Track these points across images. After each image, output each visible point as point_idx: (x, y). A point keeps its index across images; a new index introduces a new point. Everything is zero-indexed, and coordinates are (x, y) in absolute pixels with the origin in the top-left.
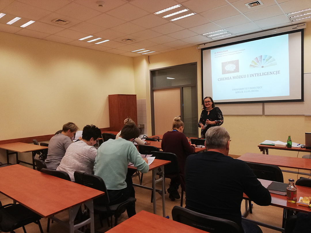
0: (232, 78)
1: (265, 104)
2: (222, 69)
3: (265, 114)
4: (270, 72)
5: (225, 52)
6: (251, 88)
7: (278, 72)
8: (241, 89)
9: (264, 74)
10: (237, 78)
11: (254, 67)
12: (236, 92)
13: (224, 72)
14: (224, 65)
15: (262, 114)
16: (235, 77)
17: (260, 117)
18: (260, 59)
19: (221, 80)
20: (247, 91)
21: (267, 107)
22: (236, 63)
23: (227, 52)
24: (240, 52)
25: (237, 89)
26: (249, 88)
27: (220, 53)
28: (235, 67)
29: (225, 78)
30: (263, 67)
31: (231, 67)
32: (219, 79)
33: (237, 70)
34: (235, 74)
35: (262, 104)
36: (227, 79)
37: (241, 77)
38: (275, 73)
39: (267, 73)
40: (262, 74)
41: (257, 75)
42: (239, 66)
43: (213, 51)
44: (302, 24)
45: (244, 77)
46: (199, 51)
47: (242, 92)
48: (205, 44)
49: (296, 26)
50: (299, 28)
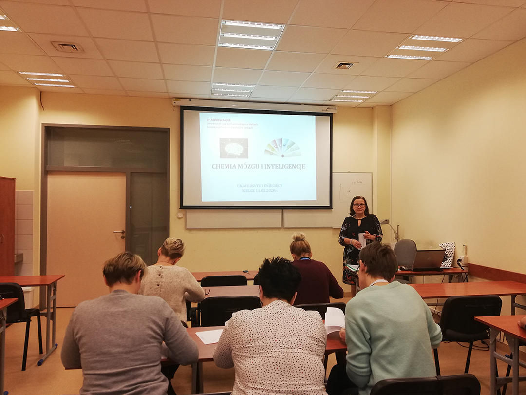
0: (237, 166)
1: (285, 210)
2: (220, 149)
3: (286, 226)
4: (293, 165)
5: (225, 122)
6: (266, 186)
7: (302, 167)
8: (251, 186)
9: (284, 167)
10: (245, 167)
11: (271, 154)
12: (243, 191)
13: (224, 155)
14: (223, 142)
15: (279, 225)
16: (242, 165)
17: (277, 231)
18: (278, 143)
19: (218, 167)
20: (260, 190)
21: (288, 215)
22: (244, 143)
23: (228, 122)
24: (250, 126)
25: (245, 186)
26: (263, 186)
27: (216, 122)
28: (242, 149)
29: (226, 165)
30: (283, 156)
31: (234, 149)
32: (215, 166)
33: (245, 155)
34: (242, 161)
35: (280, 211)
36: (228, 166)
37: (250, 167)
38: (299, 166)
39: (288, 166)
40: (281, 166)
41: (274, 167)
42: (248, 148)
43: (203, 115)
44: (333, 107)
45: (257, 167)
46: (174, 108)
47: (253, 190)
48: (190, 99)
49: (326, 108)
50: (329, 111)
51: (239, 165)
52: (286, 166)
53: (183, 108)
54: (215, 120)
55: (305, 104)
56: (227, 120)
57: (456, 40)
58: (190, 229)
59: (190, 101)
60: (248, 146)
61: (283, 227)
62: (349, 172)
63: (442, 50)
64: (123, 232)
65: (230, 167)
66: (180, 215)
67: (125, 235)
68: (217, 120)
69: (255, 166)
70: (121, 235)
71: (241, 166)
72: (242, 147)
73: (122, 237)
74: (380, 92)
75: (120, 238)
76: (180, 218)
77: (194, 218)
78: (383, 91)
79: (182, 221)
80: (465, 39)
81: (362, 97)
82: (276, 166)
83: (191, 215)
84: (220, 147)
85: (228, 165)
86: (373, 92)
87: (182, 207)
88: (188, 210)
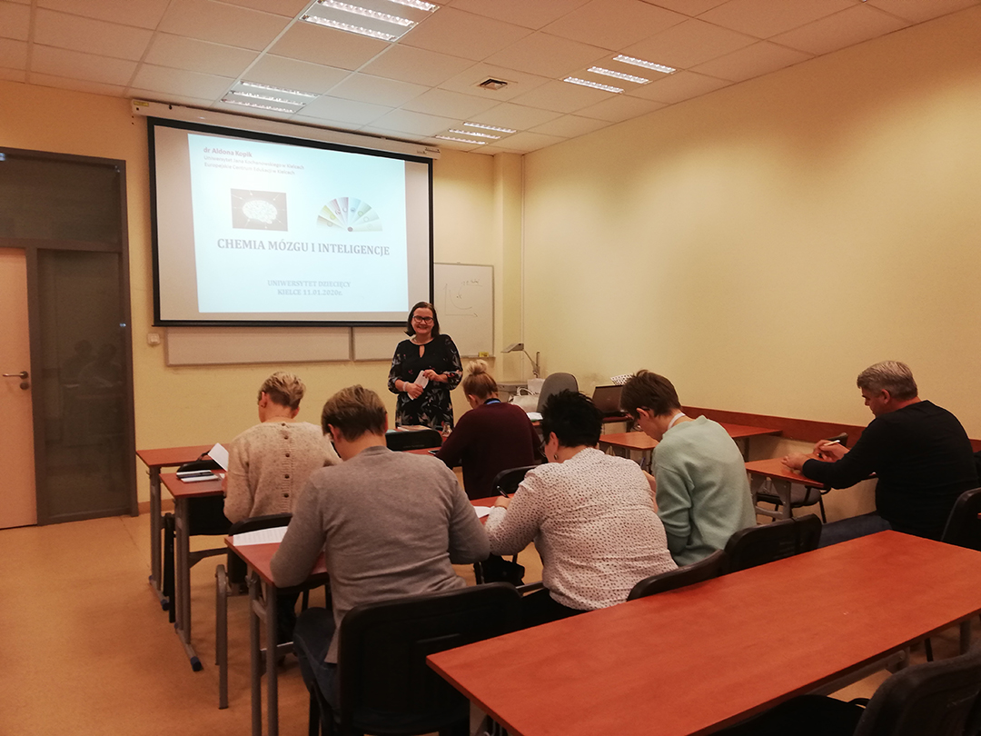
0: (266, 245)
1: (356, 329)
2: (233, 210)
3: (357, 357)
4: (368, 247)
5: (241, 158)
6: (322, 284)
7: (385, 251)
8: (294, 283)
9: (353, 250)
10: (282, 244)
11: (330, 224)
12: (279, 292)
13: (240, 221)
14: (239, 197)
15: (347, 357)
16: (276, 243)
17: (343, 366)
18: (343, 206)
19: (230, 246)
20: (311, 292)
21: (362, 338)
22: (280, 201)
23: (247, 158)
24: (290, 170)
25: (284, 283)
26: (317, 284)
27: (218, 156)
28: (276, 213)
29: (244, 241)
30: (350, 229)
31: (261, 211)
32: (223, 244)
33: (281, 224)
34: (276, 236)
35: (348, 329)
36: (248, 244)
37: (292, 246)
38: (378, 250)
39: (360, 249)
40: (348, 249)
41: (336, 248)
42: (286, 212)
43: (195, 139)
44: (434, 149)
45: (302, 247)
46: (134, 121)
47: (299, 291)
48: (171, 105)
49: (423, 148)
50: (428, 155)
51: (270, 243)
52: (357, 248)
53: (152, 122)
54: (221, 152)
55: (387, 138)
56: (244, 155)
57: (668, 70)
58: (177, 367)
59: (171, 108)
60: (286, 208)
61: (352, 359)
62: (459, 264)
63: (642, 81)
64: (25, 376)
65: (253, 247)
66: (155, 338)
67: (29, 380)
68: (225, 152)
69: (300, 246)
70: (21, 381)
71: (273, 245)
72: (275, 209)
73: (24, 387)
74: (521, 132)
75: (17, 388)
76: (153, 345)
77: (183, 345)
78: (526, 131)
79: (159, 350)
80: (679, 70)
81: (488, 136)
82: (340, 248)
83: (177, 339)
84: (233, 205)
85: (250, 242)
86: (509, 131)
87: (158, 322)
88: (170, 330)
